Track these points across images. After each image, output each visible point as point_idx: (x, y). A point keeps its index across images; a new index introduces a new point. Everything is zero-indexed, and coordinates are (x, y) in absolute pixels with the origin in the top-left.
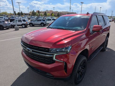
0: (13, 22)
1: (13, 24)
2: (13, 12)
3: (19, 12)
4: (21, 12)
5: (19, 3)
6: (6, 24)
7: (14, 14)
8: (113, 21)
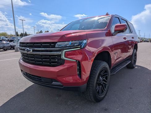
0: (14, 42)
1: (13, 45)
2: (15, 33)
3: (23, 33)
4: (25, 33)
5: (22, 20)
6: (4, 44)
7: (16, 35)
8: (141, 42)
